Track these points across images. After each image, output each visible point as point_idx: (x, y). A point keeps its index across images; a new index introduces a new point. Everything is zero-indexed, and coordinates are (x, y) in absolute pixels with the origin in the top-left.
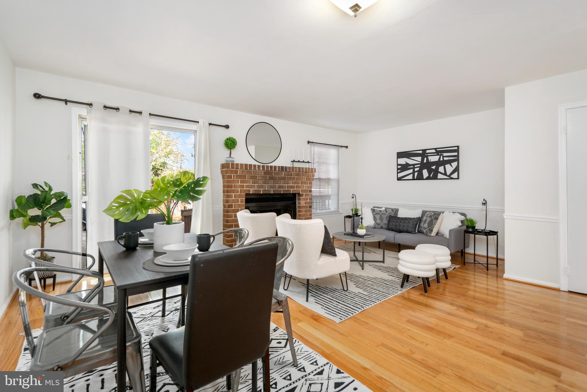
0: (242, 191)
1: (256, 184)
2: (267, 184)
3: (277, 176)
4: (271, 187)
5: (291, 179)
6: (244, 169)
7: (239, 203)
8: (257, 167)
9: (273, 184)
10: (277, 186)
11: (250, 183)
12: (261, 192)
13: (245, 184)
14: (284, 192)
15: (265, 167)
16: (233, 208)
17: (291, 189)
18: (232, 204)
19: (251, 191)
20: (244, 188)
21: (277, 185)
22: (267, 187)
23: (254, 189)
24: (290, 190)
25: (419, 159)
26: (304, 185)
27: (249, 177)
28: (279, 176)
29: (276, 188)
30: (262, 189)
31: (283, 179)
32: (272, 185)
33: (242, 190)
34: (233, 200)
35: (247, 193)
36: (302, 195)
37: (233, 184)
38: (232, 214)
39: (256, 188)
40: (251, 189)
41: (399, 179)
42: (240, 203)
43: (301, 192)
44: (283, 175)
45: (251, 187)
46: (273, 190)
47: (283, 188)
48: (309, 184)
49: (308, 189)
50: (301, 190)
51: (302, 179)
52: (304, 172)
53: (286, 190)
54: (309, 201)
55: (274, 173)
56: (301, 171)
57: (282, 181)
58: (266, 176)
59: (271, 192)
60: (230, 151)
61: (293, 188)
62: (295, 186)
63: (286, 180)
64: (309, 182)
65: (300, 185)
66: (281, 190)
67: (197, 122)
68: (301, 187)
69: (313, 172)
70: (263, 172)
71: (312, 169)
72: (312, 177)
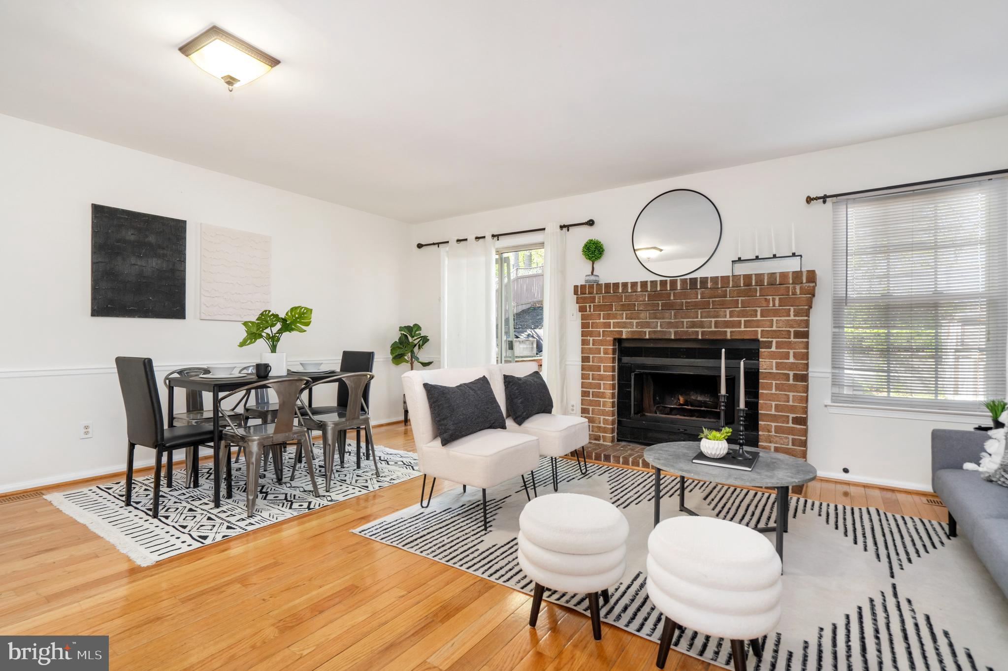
0: (606, 333)
1: (635, 319)
2: (660, 319)
3: (684, 301)
4: (670, 325)
5: (724, 305)
6: (603, 292)
7: (600, 354)
8: (629, 286)
9: (675, 318)
10: (685, 323)
11: (623, 318)
12: (646, 336)
13: (612, 321)
14: (707, 337)
15: (647, 285)
16: (591, 363)
17: (729, 330)
18: (589, 357)
19: (624, 334)
20: (610, 328)
21: (685, 320)
22: (661, 325)
23: (630, 329)
24: (726, 331)
26: (775, 319)
27: (619, 307)
28: (689, 301)
29: (683, 328)
30: (647, 330)
31: (704, 305)
32: (673, 321)
33: (607, 331)
34: (590, 348)
35: (616, 337)
36: (768, 345)
37: (591, 321)
38: (589, 374)
39: (635, 327)
40: (624, 330)
42: (602, 355)
43: (761, 337)
44: (699, 297)
45: (624, 325)
46: (676, 333)
47: (702, 328)
48: (795, 316)
49: (792, 330)
50: (762, 331)
51: (764, 304)
52: (766, 284)
53: (712, 331)
54: (794, 363)
55: (672, 295)
56: (752, 283)
57: (699, 311)
58: (655, 303)
59: (671, 336)
60: (593, 264)
61: (733, 327)
62: (741, 320)
63: (709, 308)
64: (792, 310)
65: (759, 318)
66: (697, 332)
67: (544, 229)
68: (764, 323)
69: (804, 281)
70: (645, 295)
71: (797, 275)
72: (805, 294)
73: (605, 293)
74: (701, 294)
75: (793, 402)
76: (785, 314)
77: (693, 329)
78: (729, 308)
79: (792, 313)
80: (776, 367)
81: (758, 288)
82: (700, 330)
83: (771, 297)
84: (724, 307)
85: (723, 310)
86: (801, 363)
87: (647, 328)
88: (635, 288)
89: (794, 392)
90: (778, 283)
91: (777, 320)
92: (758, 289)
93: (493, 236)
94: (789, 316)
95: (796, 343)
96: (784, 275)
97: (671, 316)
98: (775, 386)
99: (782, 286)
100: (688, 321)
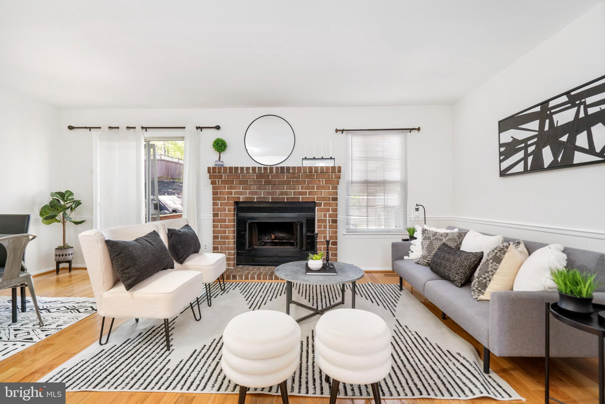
0: (229, 198)
1: (248, 190)
2: (263, 190)
3: (277, 180)
4: (269, 193)
5: (298, 183)
6: (228, 172)
7: (226, 211)
8: (245, 169)
9: (272, 189)
10: (277, 193)
11: (240, 189)
12: (254, 200)
13: (233, 191)
14: (289, 201)
15: (256, 169)
16: (219, 218)
17: (301, 197)
18: (218, 213)
19: (241, 199)
20: (232, 195)
21: (278, 191)
22: (263, 194)
23: (245, 196)
24: (299, 198)
25: (535, 125)
26: (323, 191)
27: (238, 182)
28: (279, 180)
29: (276, 195)
30: (256, 196)
31: (288, 183)
32: (270, 191)
33: (230, 197)
34: (219, 208)
35: (236, 201)
36: (320, 205)
37: (219, 191)
38: (218, 224)
39: (248, 195)
40: (241, 196)
41: (503, 174)
42: (227, 212)
43: (317, 201)
44: (285, 178)
45: (241, 194)
46: (272, 198)
47: (287, 195)
48: (332, 189)
49: (331, 197)
50: (317, 197)
51: (318, 183)
52: (319, 172)
53: (292, 197)
54: (332, 214)
55: (270, 176)
56: (313, 171)
57: (285, 186)
58: (260, 180)
59: (269, 200)
60: (220, 154)
61: (303, 195)
62: (307, 191)
63: (291, 184)
64: (331, 187)
65: (315, 190)
66: (284, 198)
67: (184, 128)
68: (318, 193)
69: (337, 172)
70: (254, 175)
71: (333, 168)
72: (337, 179)
73: (229, 173)
74: (286, 176)
75: (332, 234)
76: (327, 188)
77: (282, 196)
78: (301, 184)
79: (331, 188)
80: (324, 216)
81: (315, 174)
82: (286, 196)
83: (321, 179)
84: (298, 184)
85: (297, 185)
86: (335, 214)
87: (255, 195)
88: (248, 171)
89: (332, 229)
90: (325, 172)
91: (324, 191)
92: (315, 175)
93: (143, 128)
94: (330, 189)
95: (332, 203)
96: (327, 168)
97: (269, 187)
98: (323, 226)
99: (326, 174)
100: (279, 191)
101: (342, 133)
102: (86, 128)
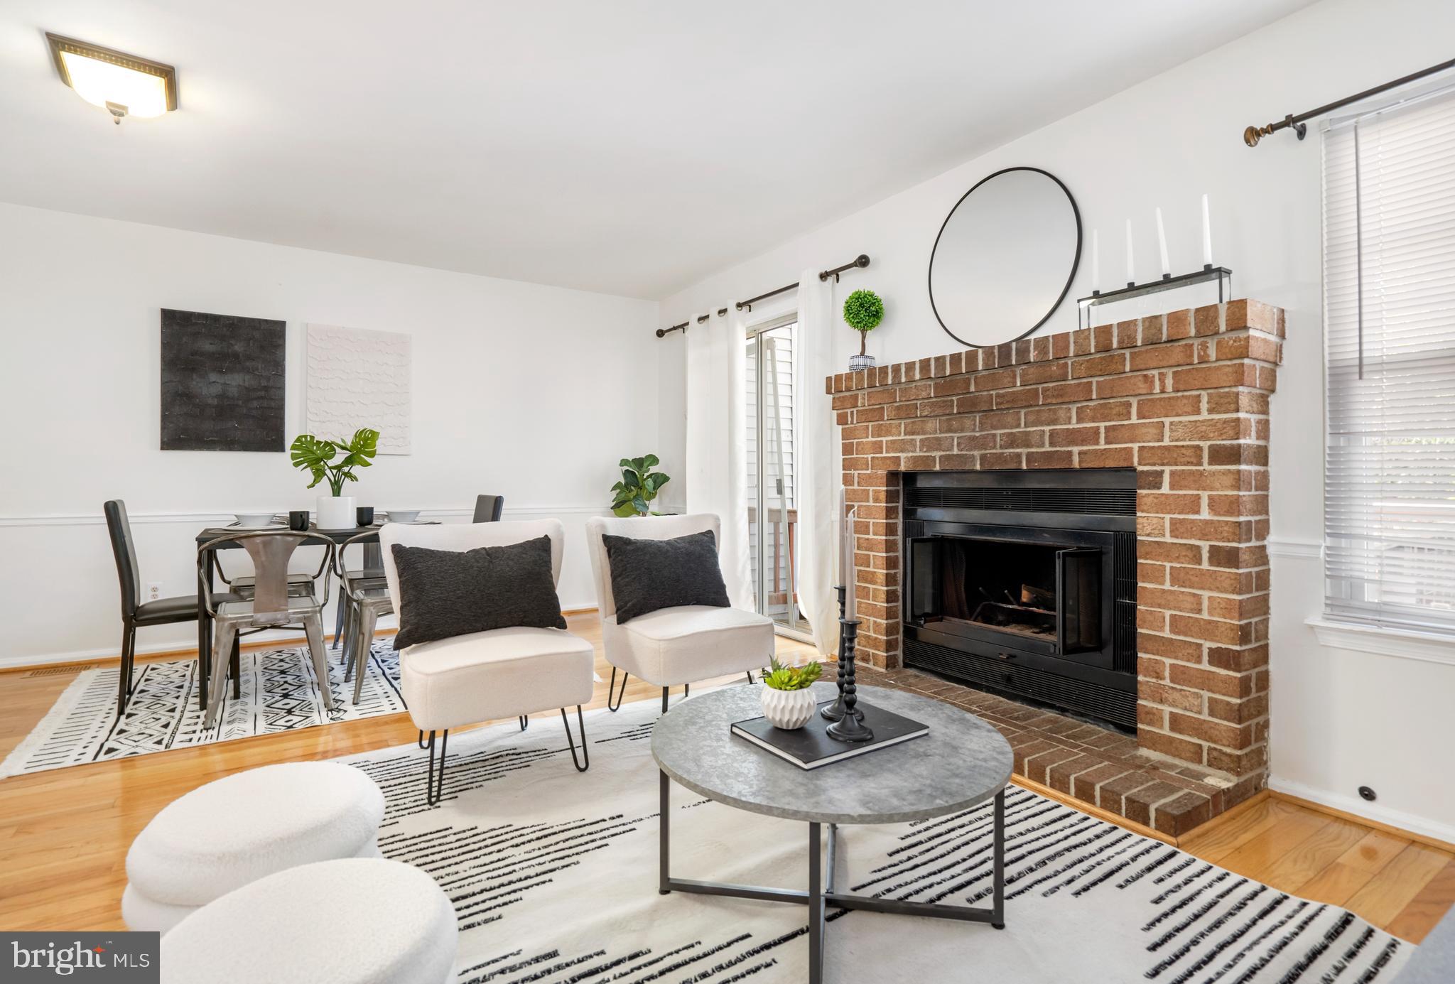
1: (918, 434)
2: (956, 431)
3: (994, 393)
4: (973, 442)
5: (1064, 398)
6: (866, 386)
7: (869, 501)
8: (903, 370)
9: (982, 428)
10: (998, 439)
11: (900, 434)
12: (935, 467)
13: (884, 439)
14: (1036, 465)
15: (929, 365)
17: (1075, 450)
19: (902, 464)
20: (882, 453)
21: (998, 432)
22: (959, 444)
23: (911, 454)
24: (1070, 453)
26: (1167, 421)
27: (893, 413)
28: (1001, 391)
29: (994, 447)
30: (937, 454)
31: (1027, 400)
32: (977, 434)
33: (877, 458)
34: (854, 490)
35: (890, 469)
36: (1154, 480)
37: (855, 441)
39: (918, 450)
40: (903, 455)
42: (871, 502)
43: (1140, 464)
44: (1018, 384)
45: (901, 446)
46: (983, 458)
47: (1028, 446)
48: (1210, 411)
49: (1205, 445)
50: (1141, 449)
51: (1142, 387)
52: (1139, 343)
53: (1044, 452)
54: (1212, 522)
55: (973, 382)
56: (1112, 343)
57: (1023, 412)
58: (946, 401)
59: (975, 465)
60: (864, 338)
61: (1083, 442)
62: (1098, 428)
63: (1038, 405)
64: (1205, 399)
65: (1134, 419)
66: (1019, 456)
67: (797, 285)
68: (1144, 430)
69: (1223, 328)
70: (930, 385)
71: (1206, 315)
72: (1230, 359)
73: (868, 387)
74: (1021, 376)
75: (1210, 613)
76: (1189, 409)
77: (1012, 450)
78: (1074, 402)
79: (1204, 405)
80: (1171, 532)
81: (1127, 353)
82: (1023, 451)
83: (1155, 372)
84: (1067, 400)
85: (1064, 406)
86: (1227, 522)
87: (937, 450)
88: (911, 374)
89: (1211, 589)
90: (1164, 338)
91: (1171, 423)
92: (1128, 356)
93: (739, 305)
94: (1198, 412)
95: (1213, 474)
96: (1177, 318)
97: (973, 427)
98: (1171, 574)
99: (1176, 344)
100: (1004, 434)
101: (1301, 133)
102: (675, 328)
